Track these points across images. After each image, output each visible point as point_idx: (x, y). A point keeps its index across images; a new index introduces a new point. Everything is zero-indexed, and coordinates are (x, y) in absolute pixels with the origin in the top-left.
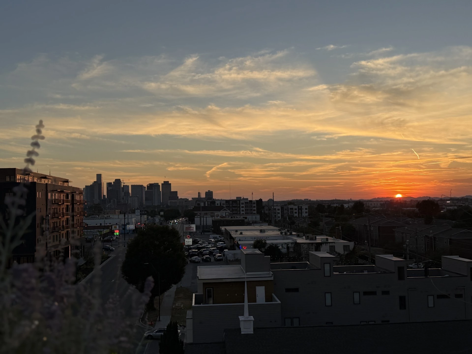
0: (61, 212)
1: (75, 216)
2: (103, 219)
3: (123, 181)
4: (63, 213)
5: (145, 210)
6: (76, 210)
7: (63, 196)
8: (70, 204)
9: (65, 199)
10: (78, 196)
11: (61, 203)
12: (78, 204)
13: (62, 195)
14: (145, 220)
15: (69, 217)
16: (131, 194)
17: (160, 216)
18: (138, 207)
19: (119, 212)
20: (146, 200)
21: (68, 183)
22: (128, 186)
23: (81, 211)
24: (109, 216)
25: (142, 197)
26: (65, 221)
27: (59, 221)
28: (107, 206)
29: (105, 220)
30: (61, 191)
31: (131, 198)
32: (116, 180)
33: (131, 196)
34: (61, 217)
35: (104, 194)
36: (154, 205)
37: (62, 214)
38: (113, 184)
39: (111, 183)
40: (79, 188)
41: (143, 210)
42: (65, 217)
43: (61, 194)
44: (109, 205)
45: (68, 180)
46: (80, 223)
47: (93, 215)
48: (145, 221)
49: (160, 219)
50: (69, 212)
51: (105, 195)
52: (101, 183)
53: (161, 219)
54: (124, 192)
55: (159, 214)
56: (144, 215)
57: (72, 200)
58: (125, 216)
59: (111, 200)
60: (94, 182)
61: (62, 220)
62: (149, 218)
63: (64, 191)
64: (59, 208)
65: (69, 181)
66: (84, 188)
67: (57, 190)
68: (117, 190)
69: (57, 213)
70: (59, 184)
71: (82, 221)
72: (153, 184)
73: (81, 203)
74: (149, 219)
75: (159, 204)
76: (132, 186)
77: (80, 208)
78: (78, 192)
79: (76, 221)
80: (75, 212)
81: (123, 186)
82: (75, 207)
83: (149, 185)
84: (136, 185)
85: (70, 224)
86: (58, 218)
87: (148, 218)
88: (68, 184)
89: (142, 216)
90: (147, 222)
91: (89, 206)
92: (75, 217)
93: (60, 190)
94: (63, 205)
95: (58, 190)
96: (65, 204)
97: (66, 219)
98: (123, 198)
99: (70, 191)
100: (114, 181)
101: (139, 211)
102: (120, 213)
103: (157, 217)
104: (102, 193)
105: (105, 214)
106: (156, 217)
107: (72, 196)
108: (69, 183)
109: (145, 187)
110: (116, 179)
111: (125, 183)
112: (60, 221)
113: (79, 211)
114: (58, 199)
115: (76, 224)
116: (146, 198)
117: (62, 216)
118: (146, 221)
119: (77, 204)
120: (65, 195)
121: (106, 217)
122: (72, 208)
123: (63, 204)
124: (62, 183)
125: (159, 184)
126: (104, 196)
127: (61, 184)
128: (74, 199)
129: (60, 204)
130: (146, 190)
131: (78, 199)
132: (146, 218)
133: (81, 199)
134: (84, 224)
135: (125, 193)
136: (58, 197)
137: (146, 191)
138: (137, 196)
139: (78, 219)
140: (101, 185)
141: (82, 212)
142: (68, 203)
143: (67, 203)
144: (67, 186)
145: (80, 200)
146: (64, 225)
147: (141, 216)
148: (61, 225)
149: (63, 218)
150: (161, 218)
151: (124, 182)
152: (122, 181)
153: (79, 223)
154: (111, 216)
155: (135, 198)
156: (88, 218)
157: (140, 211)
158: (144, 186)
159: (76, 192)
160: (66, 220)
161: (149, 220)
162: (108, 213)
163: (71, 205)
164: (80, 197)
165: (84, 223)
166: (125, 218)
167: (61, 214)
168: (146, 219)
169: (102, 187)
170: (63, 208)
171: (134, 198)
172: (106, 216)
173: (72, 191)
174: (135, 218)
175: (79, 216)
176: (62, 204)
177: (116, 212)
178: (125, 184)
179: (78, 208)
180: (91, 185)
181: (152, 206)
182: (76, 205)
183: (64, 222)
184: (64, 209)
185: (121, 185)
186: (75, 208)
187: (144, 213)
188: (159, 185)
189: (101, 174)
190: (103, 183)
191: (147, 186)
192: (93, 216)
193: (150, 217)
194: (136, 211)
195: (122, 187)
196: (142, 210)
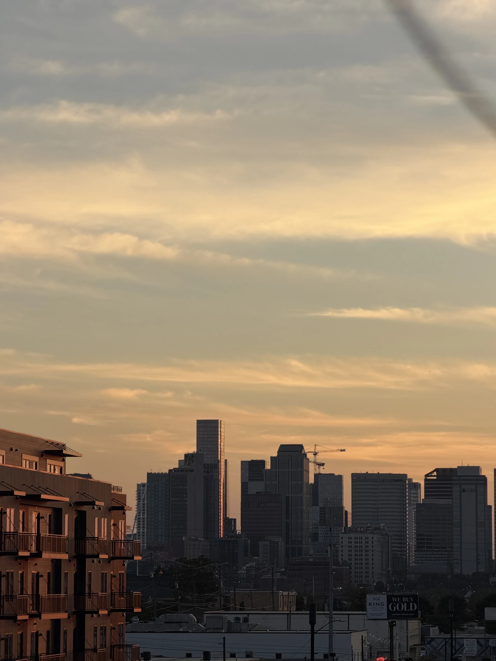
0: (30, 592)
1: (92, 613)
2: (217, 630)
3: (315, 454)
4: (36, 596)
5: (408, 596)
6: (96, 587)
7: (39, 518)
8: (65, 557)
9: (45, 533)
10: (104, 521)
11: (27, 554)
12: (101, 556)
13: (34, 515)
14: (411, 644)
15: (63, 616)
16: (350, 516)
17: (483, 628)
18: (384, 581)
19: (294, 599)
20: (419, 547)
21: (64, 460)
22: (340, 478)
23: (115, 590)
24: (246, 620)
25: (402, 536)
26: (45, 635)
27: (20, 633)
28: (243, 571)
29: (226, 635)
30: (28, 497)
31: (353, 536)
32: (284, 449)
33: (350, 524)
34: (26, 617)
35: (231, 515)
36: (457, 571)
37: (32, 605)
38: (268, 466)
39: (262, 463)
40: (108, 486)
41: (401, 597)
42: (47, 617)
43: (30, 509)
44: (254, 564)
45: (64, 445)
46: (112, 647)
47: (175, 610)
48: (413, 649)
49: (482, 642)
50: (62, 595)
51: (235, 520)
52: (218, 461)
53: (487, 640)
54: (321, 505)
55: (480, 615)
56: (407, 618)
57: (76, 538)
58: (313, 622)
59: (261, 543)
60: (187, 456)
61: (32, 629)
62: (432, 636)
63: (43, 496)
64: (22, 575)
65: (64, 452)
66: (143, 485)
67: (11, 493)
68: (287, 498)
69: (10, 597)
70: (25, 466)
71: (121, 635)
72: (451, 470)
73: (117, 554)
74: (433, 639)
75: (482, 570)
76: (356, 478)
77: (113, 576)
78: (102, 504)
79: (95, 635)
80: (90, 593)
81: (317, 476)
82: (88, 571)
83: (435, 473)
84: (376, 472)
85: (65, 651)
86: (14, 618)
87: (424, 635)
88: (62, 464)
89: (398, 622)
90: (423, 654)
91: (159, 568)
92: (88, 616)
93: (23, 494)
94: (38, 561)
95: (16, 493)
96: (45, 555)
97: (48, 627)
98: (315, 537)
99: (67, 499)
100: (275, 455)
101: (383, 598)
102: (300, 606)
103: (470, 632)
104: (219, 509)
105: (228, 609)
106: (463, 630)
107: (76, 519)
108: (67, 459)
109: (417, 486)
110: (282, 446)
111: (323, 465)
112: (22, 635)
113: (109, 591)
114: (15, 533)
115: (95, 650)
116: (419, 537)
117: (30, 610)
118: (418, 648)
119: (97, 556)
120: (46, 513)
121: (233, 621)
122: (76, 575)
123: (38, 555)
124: (36, 459)
125: (483, 473)
126: (230, 522)
127: (31, 463)
128: (88, 535)
129: (26, 558)
130: (423, 497)
131: (104, 536)
132: (417, 632)
133: (116, 534)
134: (129, 650)
135: (323, 510)
136: (16, 525)
137: (418, 505)
138: (379, 529)
139: (104, 629)
140: (218, 473)
141: (121, 594)
142: (59, 551)
143: (54, 551)
144: (57, 472)
145: (114, 542)
146: (39, 653)
147: (392, 626)
148: (29, 654)
149: (36, 620)
150: (488, 636)
151: (320, 458)
152: (310, 456)
153: (108, 645)
154: (253, 620)
155: (370, 536)
156: (151, 623)
157: (389, 601)
158: (410, 480)
159: (97, 503)
160: (48, 632)
161: (433, 643)
162: (242, 604)
163: (74, 562)
164: (114, 525)
165: (127, 646)
166: (313, 633)
167: (30, 601)
168: (417, 641)
169: (219, 480)
170: (38, 573)
171: (364, 536)
172: (231, 618)
173: (77, 499)
174: (364, 634)
175: (106, 612)
176: (33, 556)
177: (280, 599)
178: (323, 471)
179: (104, 576)
180: (170, 471)
181: (449, 577)
182: (96, 560)
183: (40, 638)
184: (41, 579)
185: (308, 472)
186: (90, 574)
187: (404, 607)
188: (484, 479)
189: (216, 422)
190: (226, 461)
191: (426, 480)
192: (174, 617)
193: (434, 631)
194: (370, 598)
195: (312, 480)
196: (397, 596)
